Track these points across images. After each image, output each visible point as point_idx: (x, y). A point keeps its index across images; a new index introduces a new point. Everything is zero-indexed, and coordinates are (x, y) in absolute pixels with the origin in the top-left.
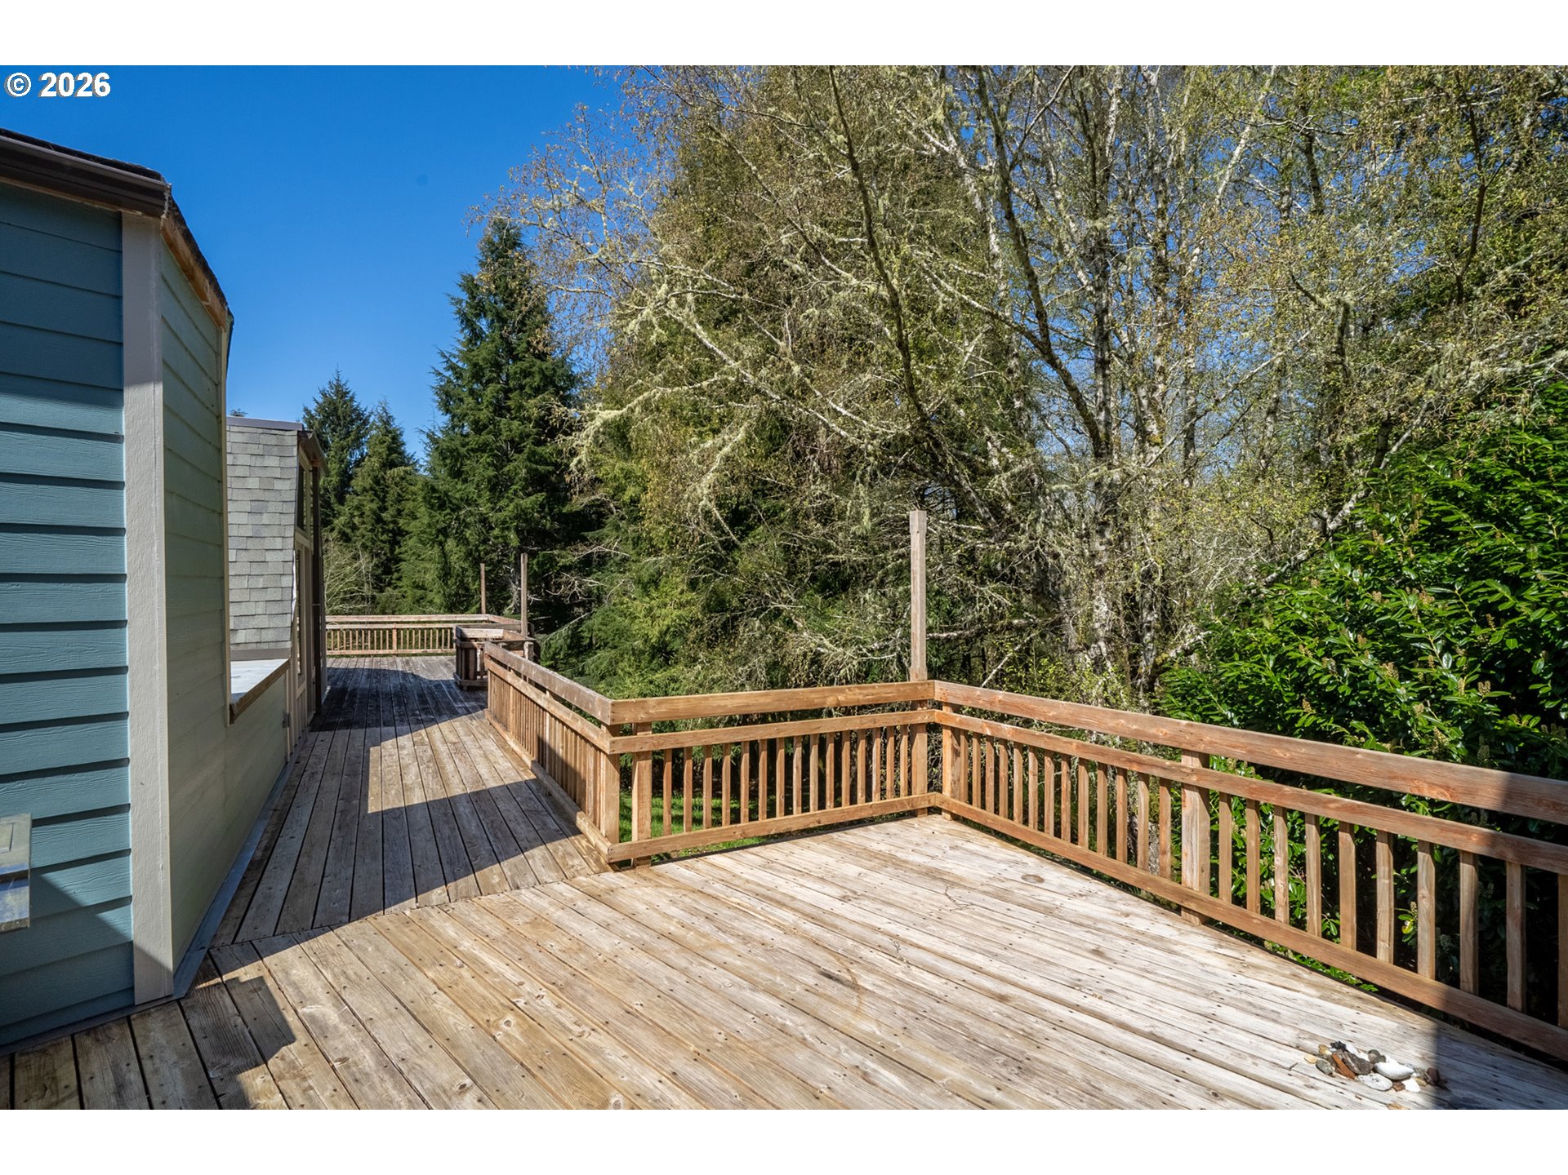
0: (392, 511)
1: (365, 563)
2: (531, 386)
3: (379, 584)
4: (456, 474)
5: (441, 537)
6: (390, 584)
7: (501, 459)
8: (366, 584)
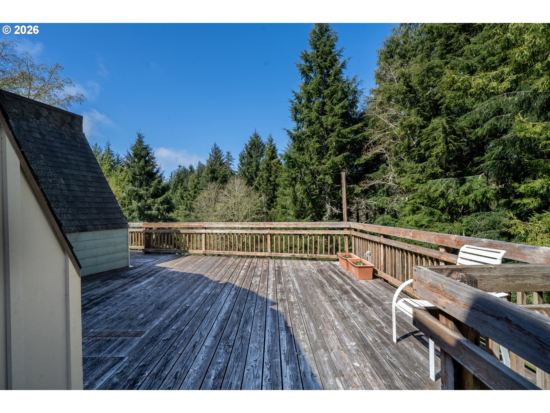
0: (273, 176)
1: (264, 198)
2: (336, 99)
3: (269, 207)
4: (300, 149)
5: (293, 182)
6: (273, 207)
7: (322, 138)
8: (264, 208)
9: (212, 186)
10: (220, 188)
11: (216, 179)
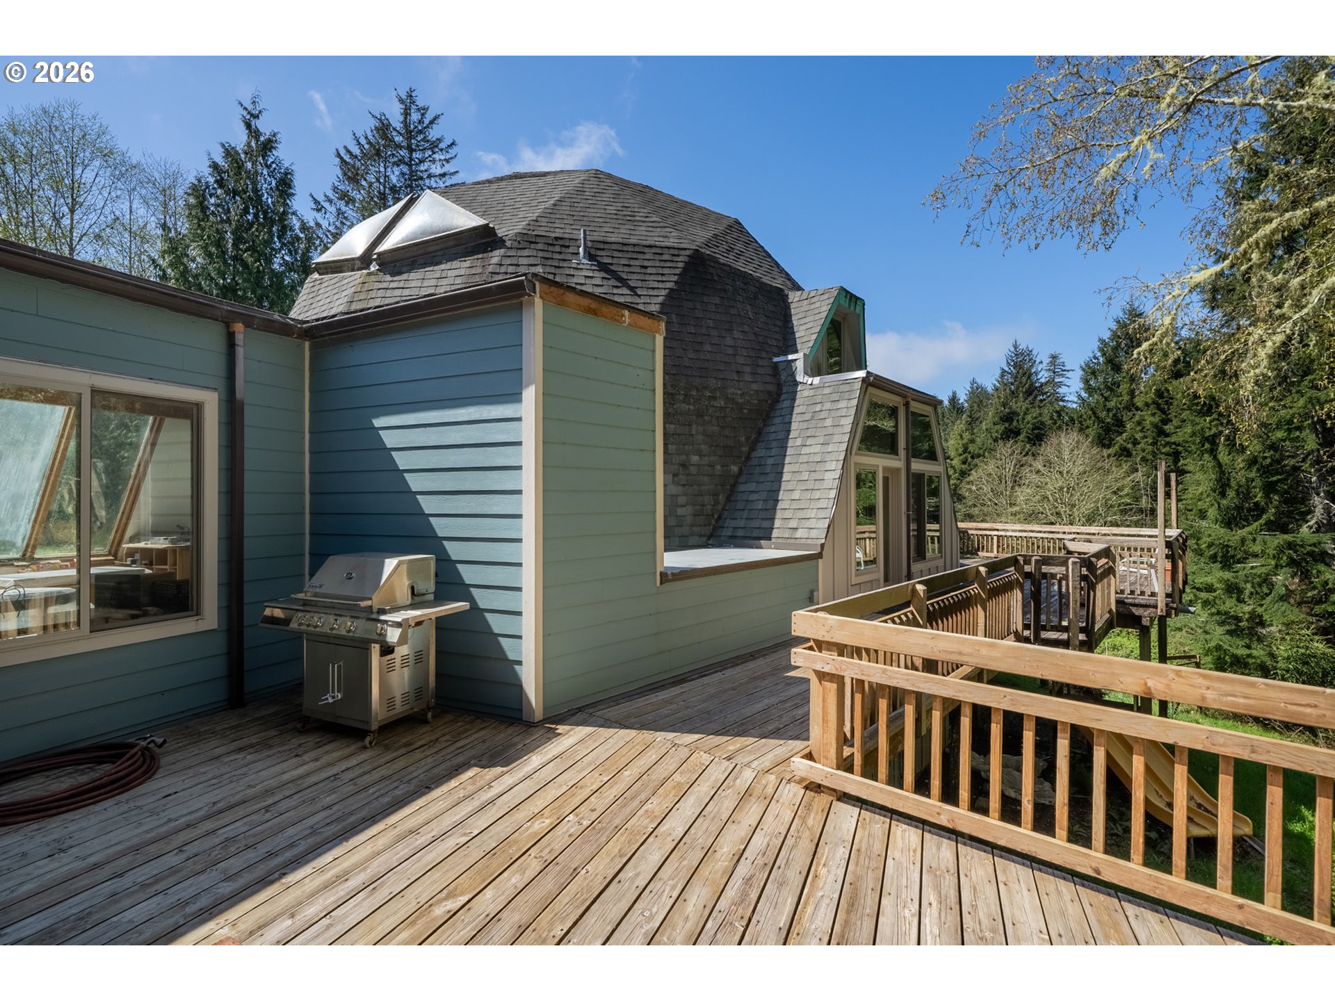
1: (1142, 476)
8: (1145, 497)
9: (1005, 449)
10: (1027, 454)
11: (1017, 433)
